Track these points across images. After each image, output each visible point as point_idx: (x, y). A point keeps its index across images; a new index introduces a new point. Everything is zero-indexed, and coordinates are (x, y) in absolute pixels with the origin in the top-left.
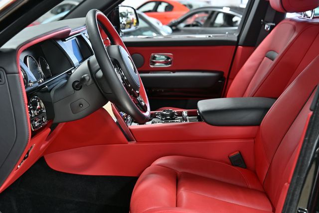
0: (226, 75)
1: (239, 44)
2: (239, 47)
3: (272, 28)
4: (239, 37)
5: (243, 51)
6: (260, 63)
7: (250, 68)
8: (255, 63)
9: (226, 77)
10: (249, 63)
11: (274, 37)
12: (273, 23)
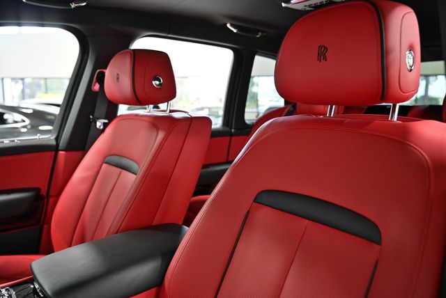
0: (44, 192)
1: (60, 148)
2: (61, 152)
3: (105, 125)
4: (57, 139)
5: (66, 158)
6: (98, 172)
7: (83, 180)
8: (91, 173)
9: (45, 194)
10: (79, 174)
11: (114, 136)
12: (105, 119)
